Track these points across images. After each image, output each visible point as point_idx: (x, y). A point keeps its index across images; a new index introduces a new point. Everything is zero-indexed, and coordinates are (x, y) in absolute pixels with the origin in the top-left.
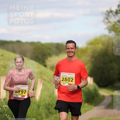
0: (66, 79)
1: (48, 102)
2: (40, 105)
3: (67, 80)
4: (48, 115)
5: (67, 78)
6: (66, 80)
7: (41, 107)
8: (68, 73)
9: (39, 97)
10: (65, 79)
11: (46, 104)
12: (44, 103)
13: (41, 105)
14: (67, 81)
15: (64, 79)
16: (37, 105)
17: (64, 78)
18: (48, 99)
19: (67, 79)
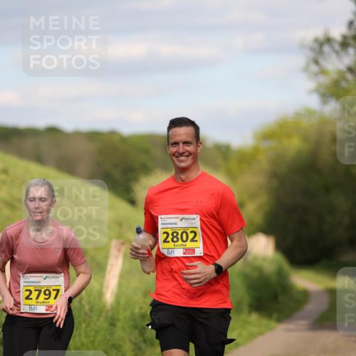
0: (175, 234)
1: (141, 308)
2: (118, 319)
3: (179, 236)
4: (140, 348)
5: (180, 232)
6: (176, 237)
7: (119, 325)
8: (181, 216)
9: (114, 296)
10: (172, 234)
11: (133, 314)
12: (128, 313)
13: (121, 317)
14: (180, 242)
15: (170, 237)
16: (106, 317)
17: (170, 232)
18: (141, 301)
19: (178, 234)
